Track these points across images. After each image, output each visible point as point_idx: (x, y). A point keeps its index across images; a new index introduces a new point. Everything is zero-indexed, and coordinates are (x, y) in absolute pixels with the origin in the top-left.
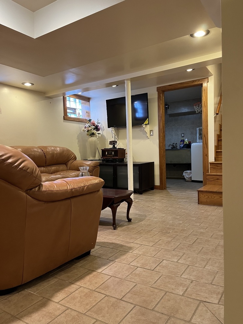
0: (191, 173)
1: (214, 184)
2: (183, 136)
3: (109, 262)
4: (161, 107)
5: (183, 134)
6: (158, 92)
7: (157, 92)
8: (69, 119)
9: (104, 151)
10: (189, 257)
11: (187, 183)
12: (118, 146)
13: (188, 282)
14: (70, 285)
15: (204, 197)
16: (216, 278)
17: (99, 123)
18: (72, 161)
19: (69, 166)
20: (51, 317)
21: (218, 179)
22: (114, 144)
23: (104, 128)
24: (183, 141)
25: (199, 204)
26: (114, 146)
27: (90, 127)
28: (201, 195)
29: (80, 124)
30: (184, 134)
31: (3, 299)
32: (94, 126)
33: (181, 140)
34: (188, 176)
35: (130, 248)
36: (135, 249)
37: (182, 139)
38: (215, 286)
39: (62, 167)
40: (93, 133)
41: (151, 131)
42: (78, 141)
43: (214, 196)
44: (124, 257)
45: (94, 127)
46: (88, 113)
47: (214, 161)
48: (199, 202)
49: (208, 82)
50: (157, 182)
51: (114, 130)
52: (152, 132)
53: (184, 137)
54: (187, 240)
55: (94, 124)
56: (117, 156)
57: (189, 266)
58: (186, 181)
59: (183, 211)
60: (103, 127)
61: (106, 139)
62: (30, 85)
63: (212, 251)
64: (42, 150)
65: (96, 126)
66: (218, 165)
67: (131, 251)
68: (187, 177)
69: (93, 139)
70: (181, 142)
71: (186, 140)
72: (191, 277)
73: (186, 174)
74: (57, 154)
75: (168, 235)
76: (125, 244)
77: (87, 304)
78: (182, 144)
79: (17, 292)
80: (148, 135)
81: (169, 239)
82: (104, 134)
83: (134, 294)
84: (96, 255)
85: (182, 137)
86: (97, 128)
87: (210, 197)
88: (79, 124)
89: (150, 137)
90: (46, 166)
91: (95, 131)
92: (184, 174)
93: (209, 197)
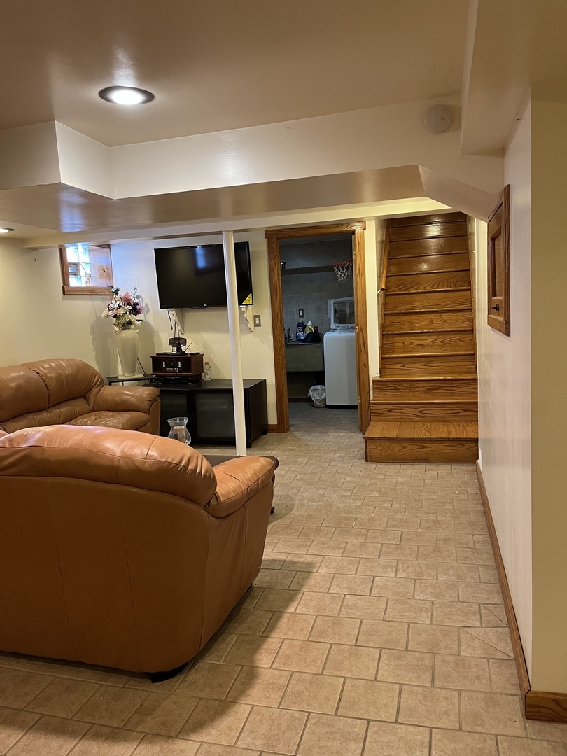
0: (324, 390)
1: (385, 421)
2: (301, 314)
3: (296, 594)
4: (276, 270)
5: (301, 312)
6: (268, 241)
7: (265, 241)
8: (73, 291)
9: (157, 361)
10: (408, 567)
11: (318, 410)
12: (189, 349)
13: (428, 605)
14: (265, 640)
15: (375, 450)
16: (460, 592)
17: (138, 297)
18: (97, 390)
19: (92, 400)
20: (279, 689)
21: (390, 411)
22: (179, 344)
23: (149, 306)
24: (303, 326)
25: (367, 461)
26: (179, 349)
27: (120, 307)
28: (371, 446)
29: (95, 300)
30: (303, 310)
31: (179, 683)
32: (129, 304)
33: (299, 324)
34: (318, 398)
35: (310, 565)
36: (319, 565)
37: (301, 320)
38: (465, 604)
39: (80, 405)
40: (130, 321)
41: (255, 317)
42: (93, 339)
43: (393, 445)
44: (311, 582)
45: (130, 308)
46: (107, 273)
47: (379, 375)
48: (368, 458)
49: (365, 229)
50: (272, 419)
51: (174, 313)
52: (257, 319)
53: (303, 316)
54: (389, 538)
55: (128, 302)
56: (189, 370)
57: (415, 580)
58: (313, 406)
59: (348, 479)
60: (147, 305)
61: (155, 330)
62: (7, 231)
63: (434, 551)
64: (38, 373)
65: (134, 304)
66: (387, 384)
67: (315, 570)
68: (317, 400)
69: (130, 333)
70: (298, 326)
71: (310, 323)
72: (428, 596)
73: (315, 393)
74: (67, 377)
75: (353, 531)
76: (296, 559)
77: (315, 661)
78: (300, 332)
79: (189, 668)
80: (251, 325)
81: (361, 540)
82: (148, 320)
83: (370, 635)
84: (264, 585)
85: (300, 316)
86: (135, 310)
87: (386, 448)
88: (92, 300)
89: (254, 329)
90: (49, 408)
91: (133, 317)
92: (311, 394)
93: (384, 448)
